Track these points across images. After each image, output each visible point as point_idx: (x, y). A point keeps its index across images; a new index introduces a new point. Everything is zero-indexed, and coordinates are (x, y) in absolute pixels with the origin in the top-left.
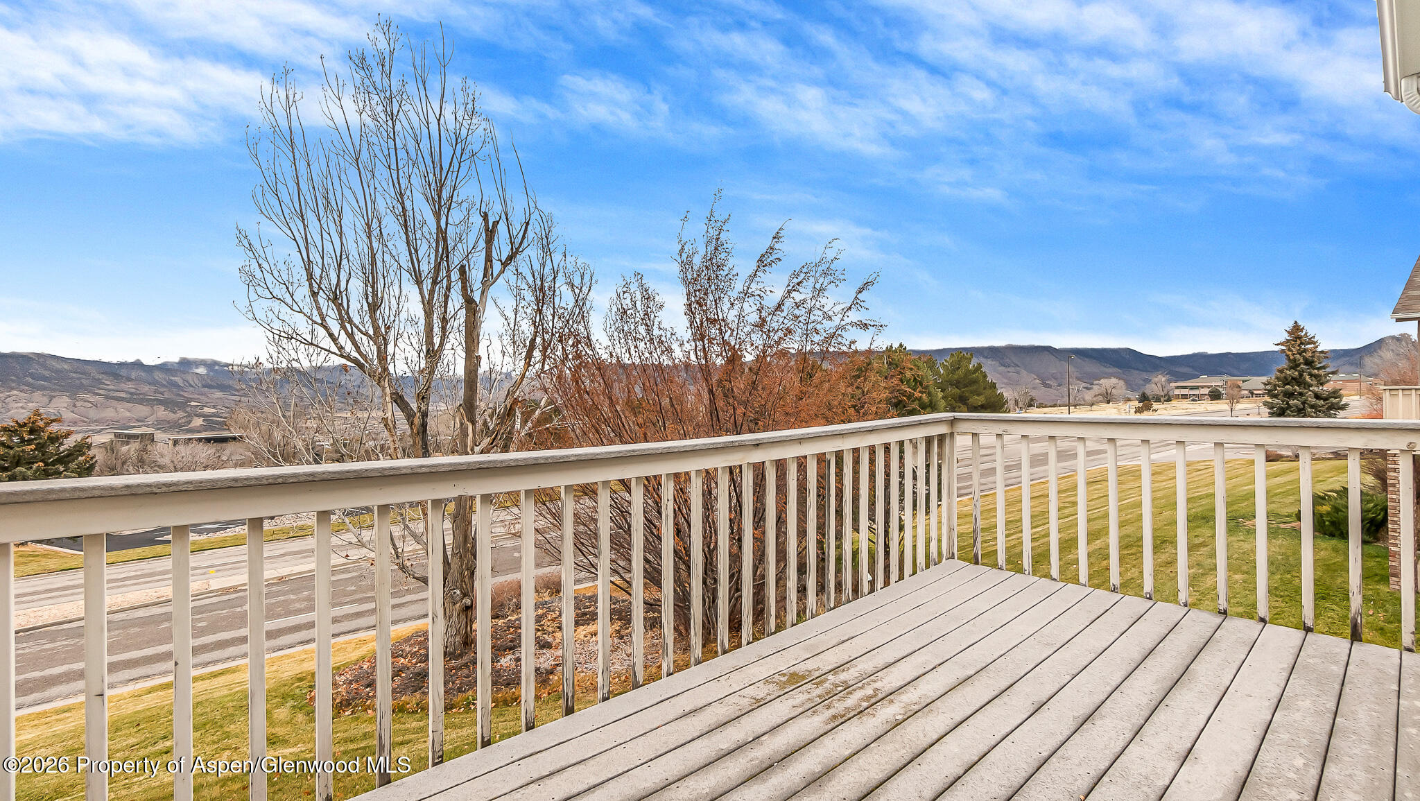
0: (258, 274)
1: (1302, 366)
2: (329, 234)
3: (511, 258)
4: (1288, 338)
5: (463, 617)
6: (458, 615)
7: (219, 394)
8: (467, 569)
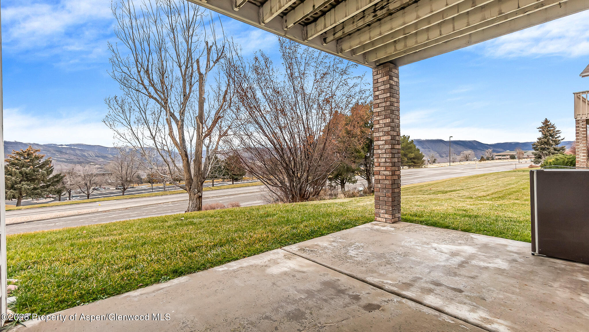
0: (117, 62)
1: (549, 137)
2: (144, 51)
3: (217, 60)
4: (543, 126)
5: (198, 200)
6: (196, 199)
7: (101, 160)
8: (200, 182)
